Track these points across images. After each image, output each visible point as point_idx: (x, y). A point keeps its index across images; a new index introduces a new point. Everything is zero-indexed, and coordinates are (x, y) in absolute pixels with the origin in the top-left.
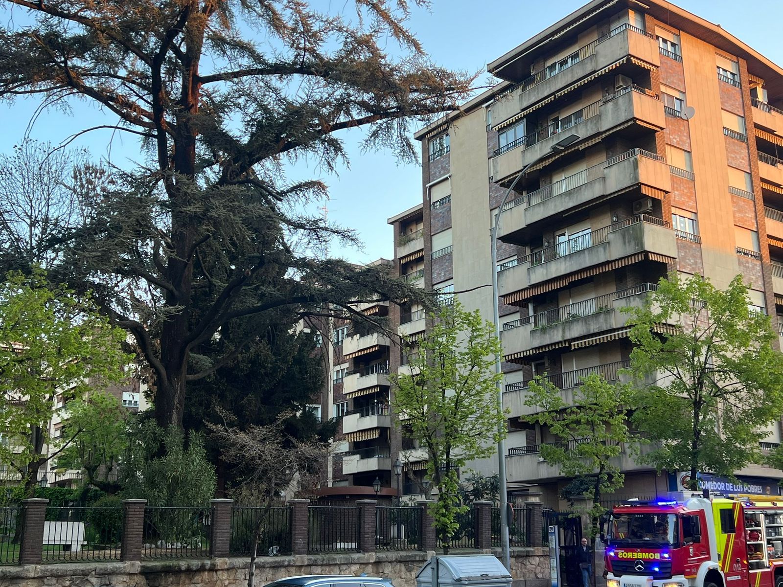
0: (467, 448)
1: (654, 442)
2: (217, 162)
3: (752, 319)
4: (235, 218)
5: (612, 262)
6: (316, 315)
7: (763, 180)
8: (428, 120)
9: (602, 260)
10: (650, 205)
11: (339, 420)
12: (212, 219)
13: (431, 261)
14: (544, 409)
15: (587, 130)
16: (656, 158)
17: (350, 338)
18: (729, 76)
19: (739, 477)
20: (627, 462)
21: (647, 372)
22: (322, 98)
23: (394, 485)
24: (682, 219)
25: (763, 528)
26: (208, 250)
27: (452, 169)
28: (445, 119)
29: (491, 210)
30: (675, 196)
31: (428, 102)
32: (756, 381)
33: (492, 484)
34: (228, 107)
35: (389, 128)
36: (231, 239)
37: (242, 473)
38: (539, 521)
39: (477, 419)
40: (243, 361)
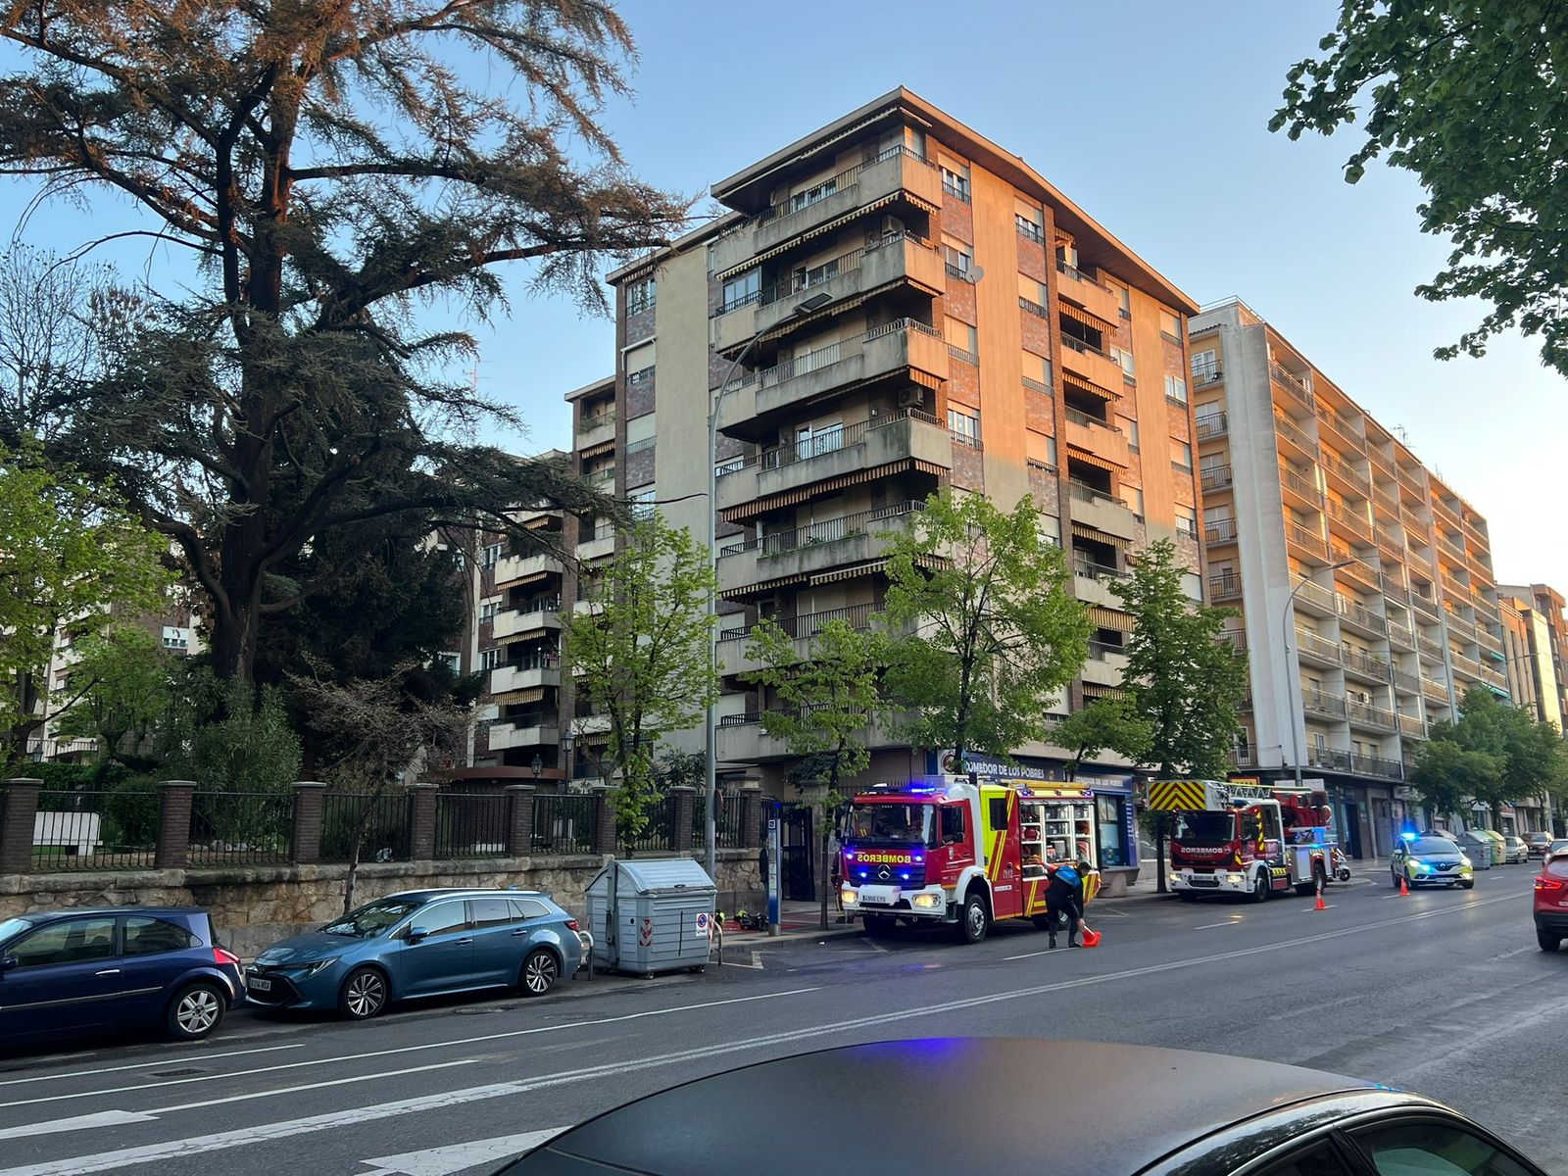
0: (664, 716)
1: (910, 710)
2: (314, 296)
3: (1042, 552)
4: (338, 379)
5: (868, 469)
6: (455, 525)
7: (1066, 371)
8: (625, 257)
9: (856, 467)
10: (920, 396)
11: (486, 675)
12: (303, 379)
13: (625, 458)
14: (770, 665)
15: (843, 289)
16: (931, 333)
17: (505, 560)
18: (1031, 228)
19: (1015, 757)
20: (874, 736)
21: (905, 618)
22: (473, 214)
23: (561, 764)
24: (961, 417)
25: (1042, 824)
26: (297, 425)
27: (658, 328)
28: (649, 259)
29: (710, 391)
30: (954, 386)
31: (627, 231)
32: (1042, 633)
33: (697, 764)
34: (332, 216)
35: (570, 264)
36: (332, 410)
37: (339, 746)
38: (756, 813)
39: (679, 677)
40: (346, 587)
